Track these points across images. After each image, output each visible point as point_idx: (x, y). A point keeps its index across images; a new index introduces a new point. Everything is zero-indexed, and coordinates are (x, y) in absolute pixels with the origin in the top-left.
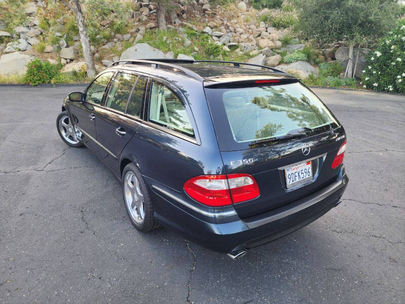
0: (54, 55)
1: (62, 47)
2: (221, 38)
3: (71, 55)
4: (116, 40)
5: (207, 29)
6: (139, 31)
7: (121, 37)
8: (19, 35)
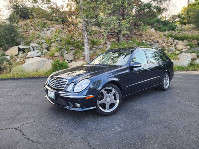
0: (60, 58)
1: (64, 54)
2: (152, 46)
3: (71, 58)
4: (95, 49)
5: (144, 41)
6: (106, 43)
7: (98, 47)
8: (33, 48)
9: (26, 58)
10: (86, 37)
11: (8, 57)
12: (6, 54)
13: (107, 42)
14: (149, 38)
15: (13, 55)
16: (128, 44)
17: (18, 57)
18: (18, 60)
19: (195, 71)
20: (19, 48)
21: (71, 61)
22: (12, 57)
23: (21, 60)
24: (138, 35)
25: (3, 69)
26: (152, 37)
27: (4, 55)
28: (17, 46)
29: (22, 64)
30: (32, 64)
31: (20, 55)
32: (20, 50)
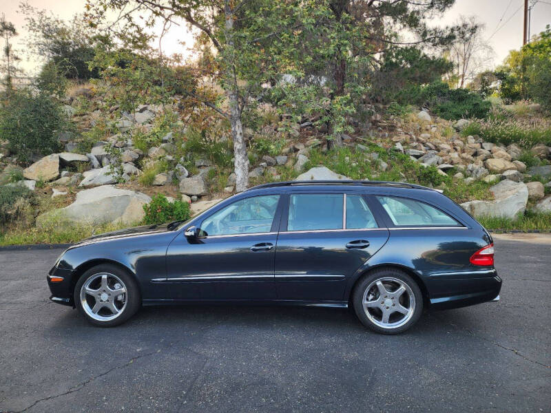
0: (168, 189)
1: (181, 177)
2: (421, 159)
3: (199, 189)
4: (264, 164)
5: (399, 146)
6: (296, 150)
7: (272, 160)
8: (100, 159)
9: (79, 189)
10: (238, 136)
11: (30, 185)
12: (26, 175)
13: (297, 147)
14: (414, 137)
15: (44, 179)
16: (354, 152)
17: (56, 186)
18: (56, 192)
19: (538, 232)
20: (61, 160)
21: (200, 197)
22: (40, 184)
23: (65, 193)
24: (384, 128)
25: (16, 218)
26: (423, 135)
27: (19, 178)
28: (55, 155)
29: (67, 203)
30: (94, 205)
31: (64, 180)
32: (63, 164)
